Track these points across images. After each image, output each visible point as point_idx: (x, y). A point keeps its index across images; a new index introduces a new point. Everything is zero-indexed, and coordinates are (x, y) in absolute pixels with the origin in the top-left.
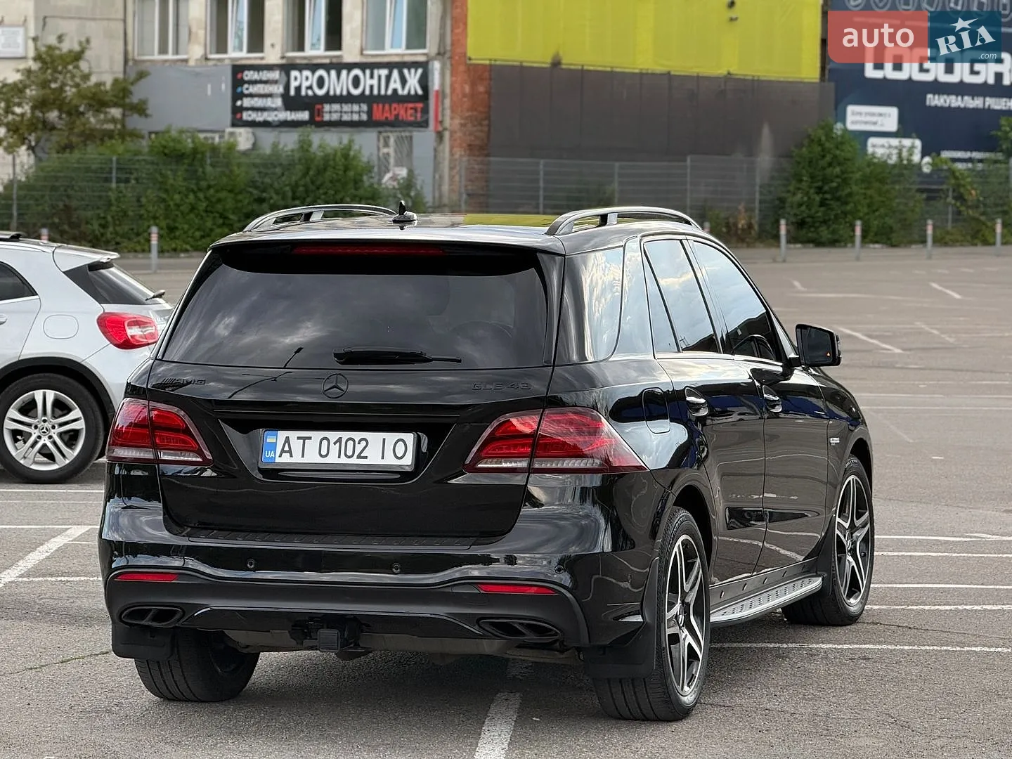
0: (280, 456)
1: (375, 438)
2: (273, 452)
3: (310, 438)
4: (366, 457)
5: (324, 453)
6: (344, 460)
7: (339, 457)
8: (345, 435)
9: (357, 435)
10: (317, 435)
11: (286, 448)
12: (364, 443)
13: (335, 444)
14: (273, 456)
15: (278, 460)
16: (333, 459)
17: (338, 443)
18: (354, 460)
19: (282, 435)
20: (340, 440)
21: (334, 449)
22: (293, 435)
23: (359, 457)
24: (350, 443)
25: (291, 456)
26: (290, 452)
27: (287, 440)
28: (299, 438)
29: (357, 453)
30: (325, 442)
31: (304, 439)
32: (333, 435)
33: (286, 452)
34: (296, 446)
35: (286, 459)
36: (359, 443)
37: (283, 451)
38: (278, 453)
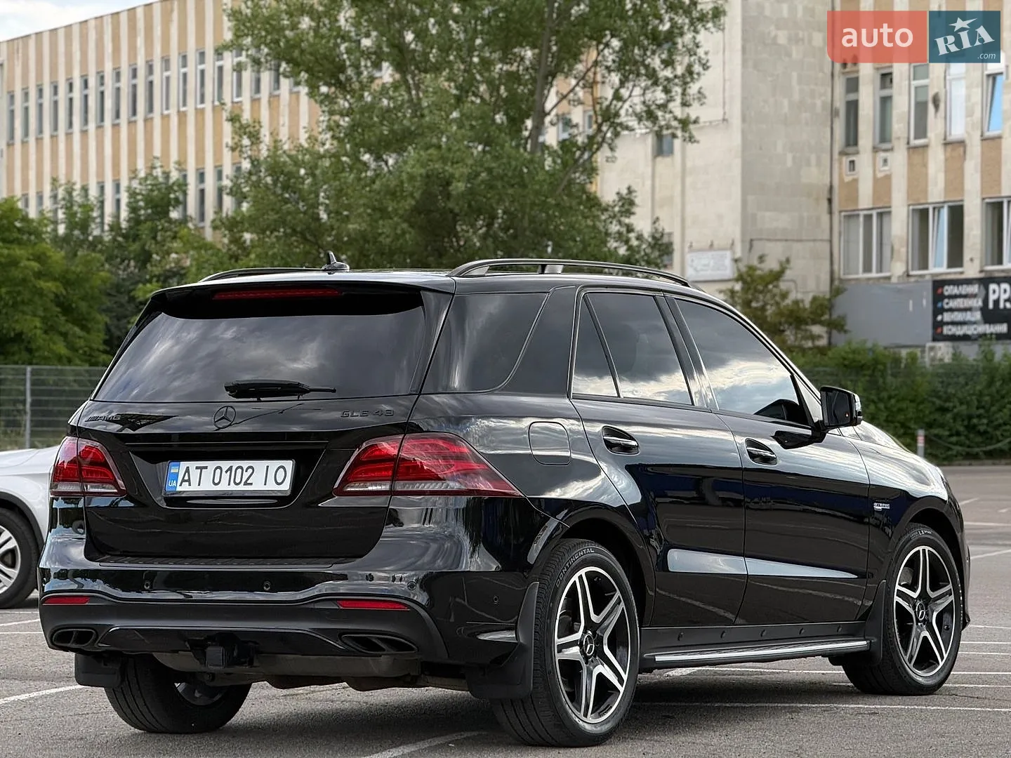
0: (181, 485)
1: (260, 465)
2: (175, 482)
3: (206, 468)
4: (251, 484)
5: (216, 481)
6: (233, 487)
7: (229, 484)
8: (235, 464)
9: (245, 464)
10: (212, 465)
11: (186, 478)
12: (250, 471)
13: (226, 472)
14: (175, 485)
15: (179, 489)
16: (224, 486)
17: (229, 472)
18: (242, 487)
19: (184, 465)
20: (230, 469)
21: (226, 476)
22: (193, 465)
23: (246, 484)
24: (240, 470)
25: (190, 485)
26: (189, 481)
27: (187, 470)
28: (197, 468)
29: (244, 480)
30: (218, 471)
31: (201, 468)
32: (225, 464)
33: (186, 481)
34: (195, 475)
35: (185, 487)
36: (246, 471)
37: (183, 480)
38: (179, 484)
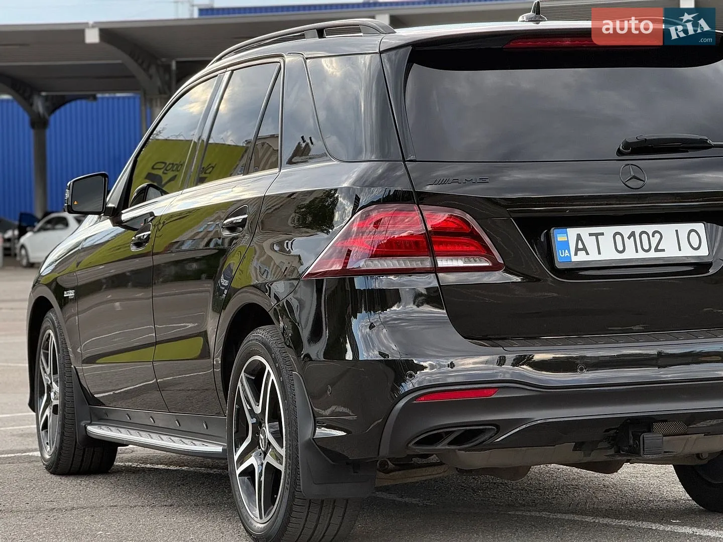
0: (576, 254)
1: (668, 230)
2: (567, 251)
3: (602, 234)
4: (663, 250)
5: (620, 248)
6: (642, 255)
7: (637, 251)
8: (638, 229)
9: (650, 228)
10: (609, 231)
11: (580, 246)
12: (657, 236)
13: (629, 238)
14: (568, 254)
15: (574, 259)
16: (631, 254)
17: (632, 237)
18: (652, 254)
19: (572, 232)
20: (633, 234)
21: (630, 243)
22: (584, 231)
23: (657, 250)
24: (644, 236)
25: (587, 254)
26: (584, 249)
27: (579, 237)
28: (591, 235)
29: (653, 246)
30: (618, 237)
31: (597, 235)
32: (626, 230)
33: (581, 250)
34: (590, 243)
35: (581, 257)
36: (653, 236)
37: (577, 249)
38: (573, 252)
